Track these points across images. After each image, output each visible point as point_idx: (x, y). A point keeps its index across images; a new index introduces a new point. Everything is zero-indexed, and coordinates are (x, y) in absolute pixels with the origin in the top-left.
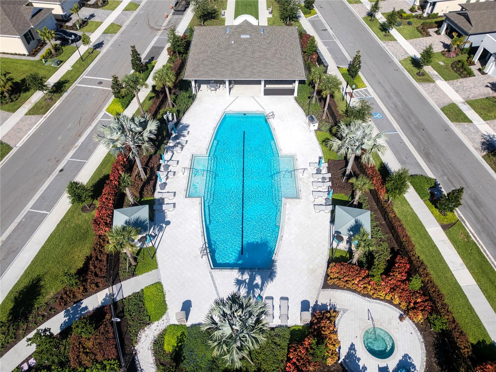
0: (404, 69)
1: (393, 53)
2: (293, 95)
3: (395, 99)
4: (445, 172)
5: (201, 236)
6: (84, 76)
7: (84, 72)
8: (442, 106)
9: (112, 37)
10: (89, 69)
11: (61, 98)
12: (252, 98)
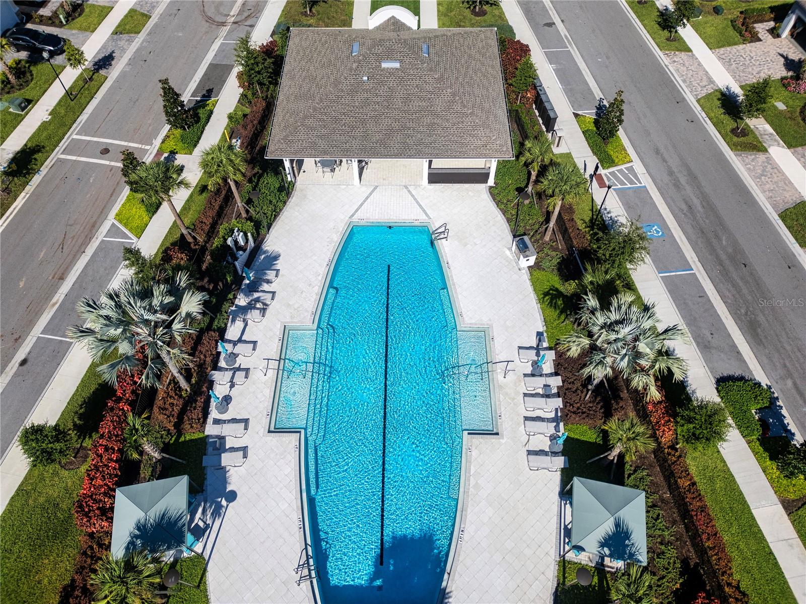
0: (707, 119)
1: (684, 81)
2: (487, 183)
3: (689, 191)
4: (788, 371)
5: (297, 529)
6: (73, 135)
7: (75, 125)
8: (782, 208)
9: (130, 41)
10: (84, 117)
11: (28, 188)
12: (405, 190)
